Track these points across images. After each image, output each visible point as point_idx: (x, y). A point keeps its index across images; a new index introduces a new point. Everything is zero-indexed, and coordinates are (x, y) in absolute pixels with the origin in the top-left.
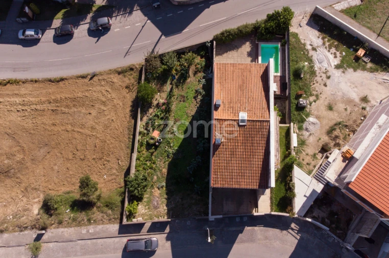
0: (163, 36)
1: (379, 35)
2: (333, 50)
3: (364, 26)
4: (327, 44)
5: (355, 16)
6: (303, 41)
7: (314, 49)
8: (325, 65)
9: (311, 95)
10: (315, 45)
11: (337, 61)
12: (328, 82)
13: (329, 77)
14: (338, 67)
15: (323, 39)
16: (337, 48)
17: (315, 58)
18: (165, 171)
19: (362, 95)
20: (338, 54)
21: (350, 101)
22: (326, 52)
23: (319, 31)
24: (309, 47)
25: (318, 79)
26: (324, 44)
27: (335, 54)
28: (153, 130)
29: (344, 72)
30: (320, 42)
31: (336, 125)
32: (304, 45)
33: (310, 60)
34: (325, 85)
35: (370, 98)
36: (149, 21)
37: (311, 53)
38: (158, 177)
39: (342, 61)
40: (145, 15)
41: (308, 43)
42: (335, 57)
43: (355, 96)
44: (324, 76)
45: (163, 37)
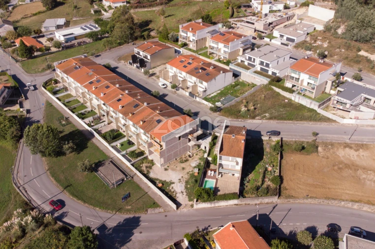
1: (147, 193)
2: (172, 190)
3: (152, 198)
4: (174, 194)
5: (154, 203)
6: (187, 197)
7: (182, 192)
8: (179, 184)
9: (191, 174)
10: (181, 194)
11: (173, 185)
12: (181, 178)
13: (180, 179)
14: (173, 183)
15: (176, 196)
16: (170, 191)
17: (183, 187)
18: (264, 157)
19: (167, 171)
20: (171, 188)
21: (173, 170)
22: (176, 190)
23: (176, 200)
24: (185, 194)
25: (185, 179)
26: (176, 194)
27: (172, 188)
28: (271, 171)
29: (171, 181)
30: (177, 195)
31: (183, 162)
32: (187, 195)
33: (186, 188)
34: (182, 177)
35: (164, 169)
36: (278, 225)
37: (184, 191)
38: (267, 156)
39: (170, 185)
40: (280, 229)
41: (184, 196)
42: (172, 187)
43: (170, 172)
44: (182, 180)
45: (268, 214)
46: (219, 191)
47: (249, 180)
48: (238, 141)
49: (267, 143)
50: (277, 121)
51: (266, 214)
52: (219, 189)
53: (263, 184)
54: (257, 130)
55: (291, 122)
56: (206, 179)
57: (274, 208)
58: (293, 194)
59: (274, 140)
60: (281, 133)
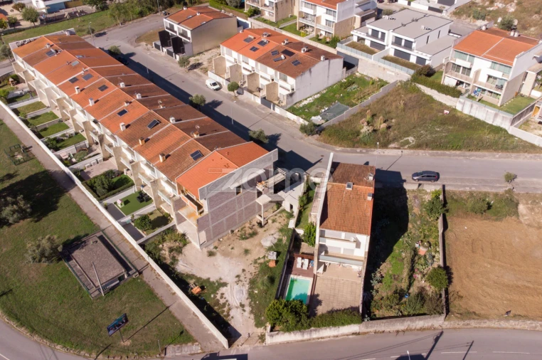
0: (425, 357)
1: (168, 308)
2: (222, 301)
3: (178, 320)
4: (226, 309)
5: (182, 333)
6: (252, 316)
7: (242, 306)
8: (236, 287)
9: (261, 264)
10: (240, 310)
11: (223, 290)
12: (240, 272)
13: (238, 276)
14: (225, 284)
15: (228, 315)
16: (217, 303)
17: (245, 295)
18: (410, 226)
19: (212, 258)
20: (218, 297)
21: (225, 254)
22: (230, 301)
23: (229, 325)
24: (248, 309)
25: (249, 276)
26: (230, 309)
27: (222, 297)
28: (425, 256)
29: (220, 279)
30: (232, 313)
31: (247, 238)
32: (251, 312)
33: (251, 295)
34: (244, 270)
35: (206, 253)
37: (246, 302)
38: (416, 223)
39: (218, 288)
41: (246, 314)
42: (222, 294)
43: (219, 258)
44: (242, 278)
45: (425, 354)
46: (319, 303)
47: (382, 277)
48: (359, 197)
49: (415, 197)
50: (430, 152)
51: (420, 356)
52: (320, 298)
53: (410, 285)
54: (392, 169)
55: (458, 152)
56: (292, 276)
57: (437, 340)
58: (476, 308)
59: (428, 191)
60: (441, 176)
